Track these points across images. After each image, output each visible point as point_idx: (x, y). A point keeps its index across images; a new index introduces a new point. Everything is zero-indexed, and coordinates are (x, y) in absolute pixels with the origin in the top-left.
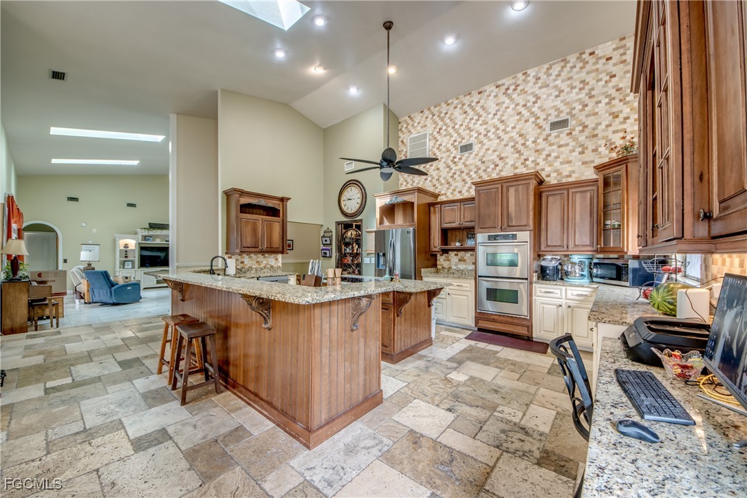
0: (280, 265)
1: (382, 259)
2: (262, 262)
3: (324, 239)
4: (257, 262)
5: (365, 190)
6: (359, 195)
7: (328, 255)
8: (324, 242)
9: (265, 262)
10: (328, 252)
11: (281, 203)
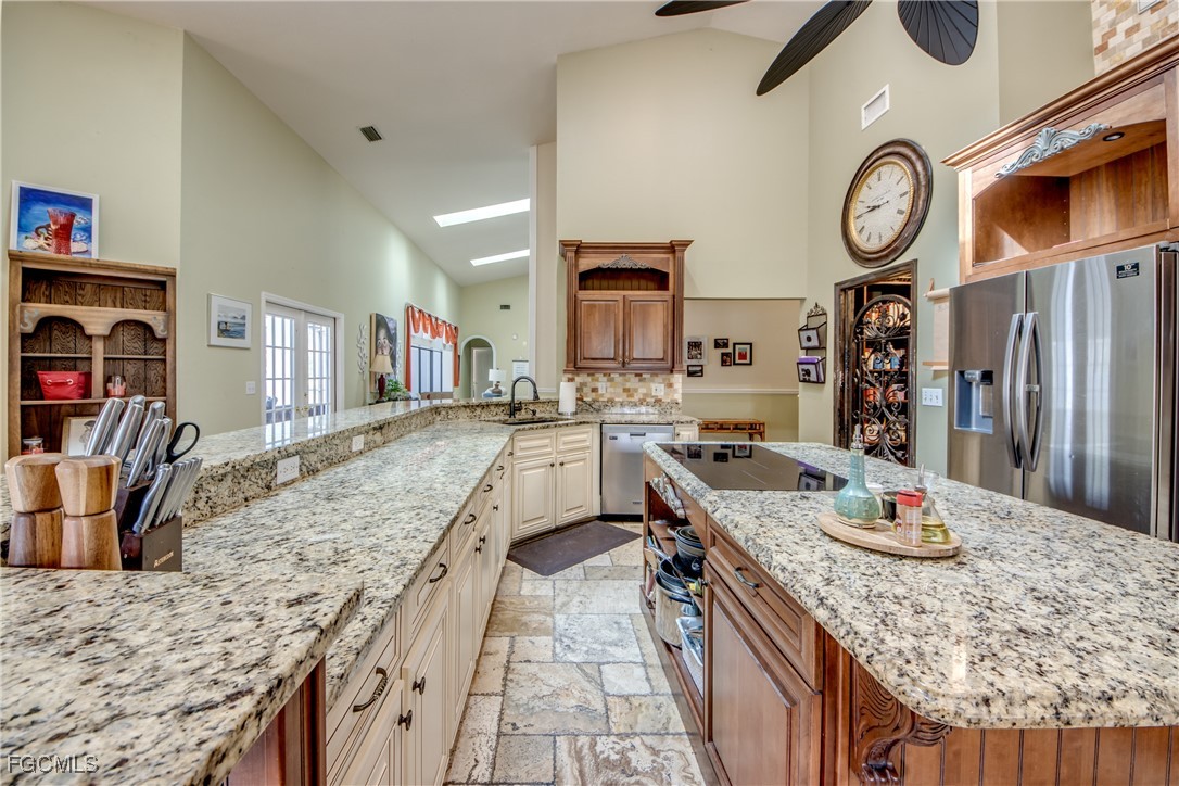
0: (678, 397)
1: (979, 395)
2: (636, 390)
3: (804, 335)
4: (626, 390)
5: (925, 168)
6: (907, 185)
7: (813, 377)
8: (806, 344)
9: (642, 390)
10: (812, 368)
11: (670, 256)
